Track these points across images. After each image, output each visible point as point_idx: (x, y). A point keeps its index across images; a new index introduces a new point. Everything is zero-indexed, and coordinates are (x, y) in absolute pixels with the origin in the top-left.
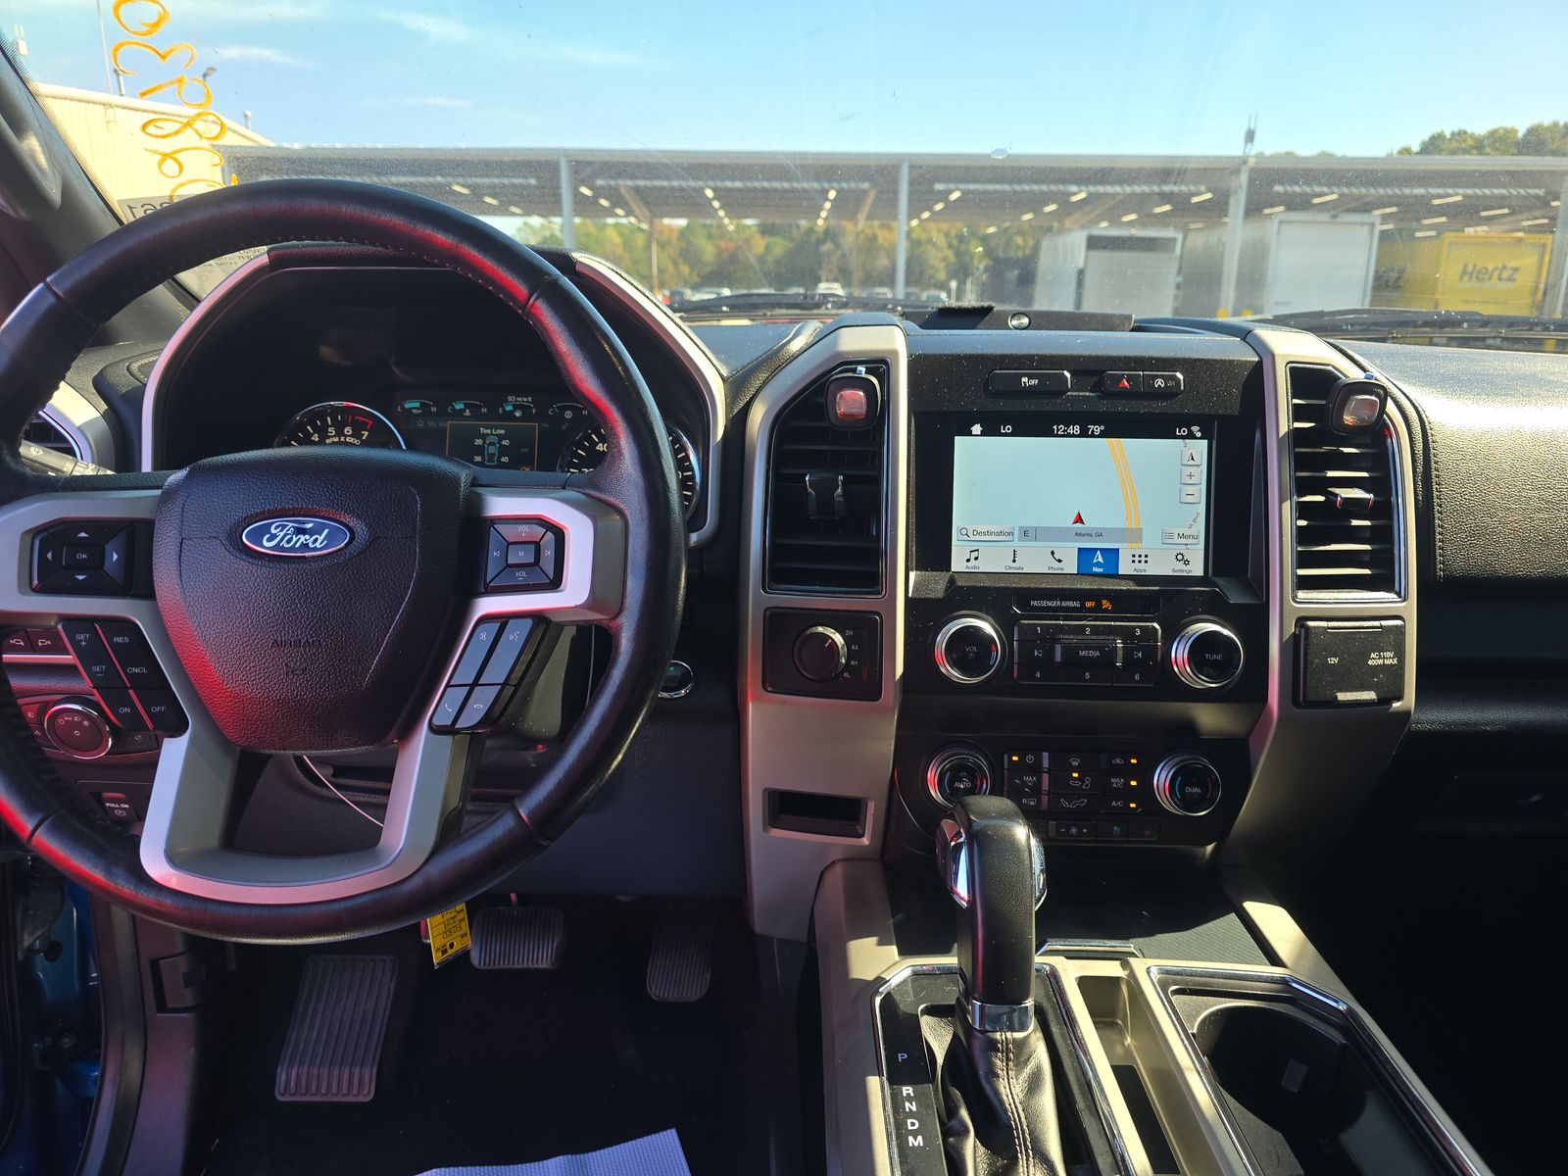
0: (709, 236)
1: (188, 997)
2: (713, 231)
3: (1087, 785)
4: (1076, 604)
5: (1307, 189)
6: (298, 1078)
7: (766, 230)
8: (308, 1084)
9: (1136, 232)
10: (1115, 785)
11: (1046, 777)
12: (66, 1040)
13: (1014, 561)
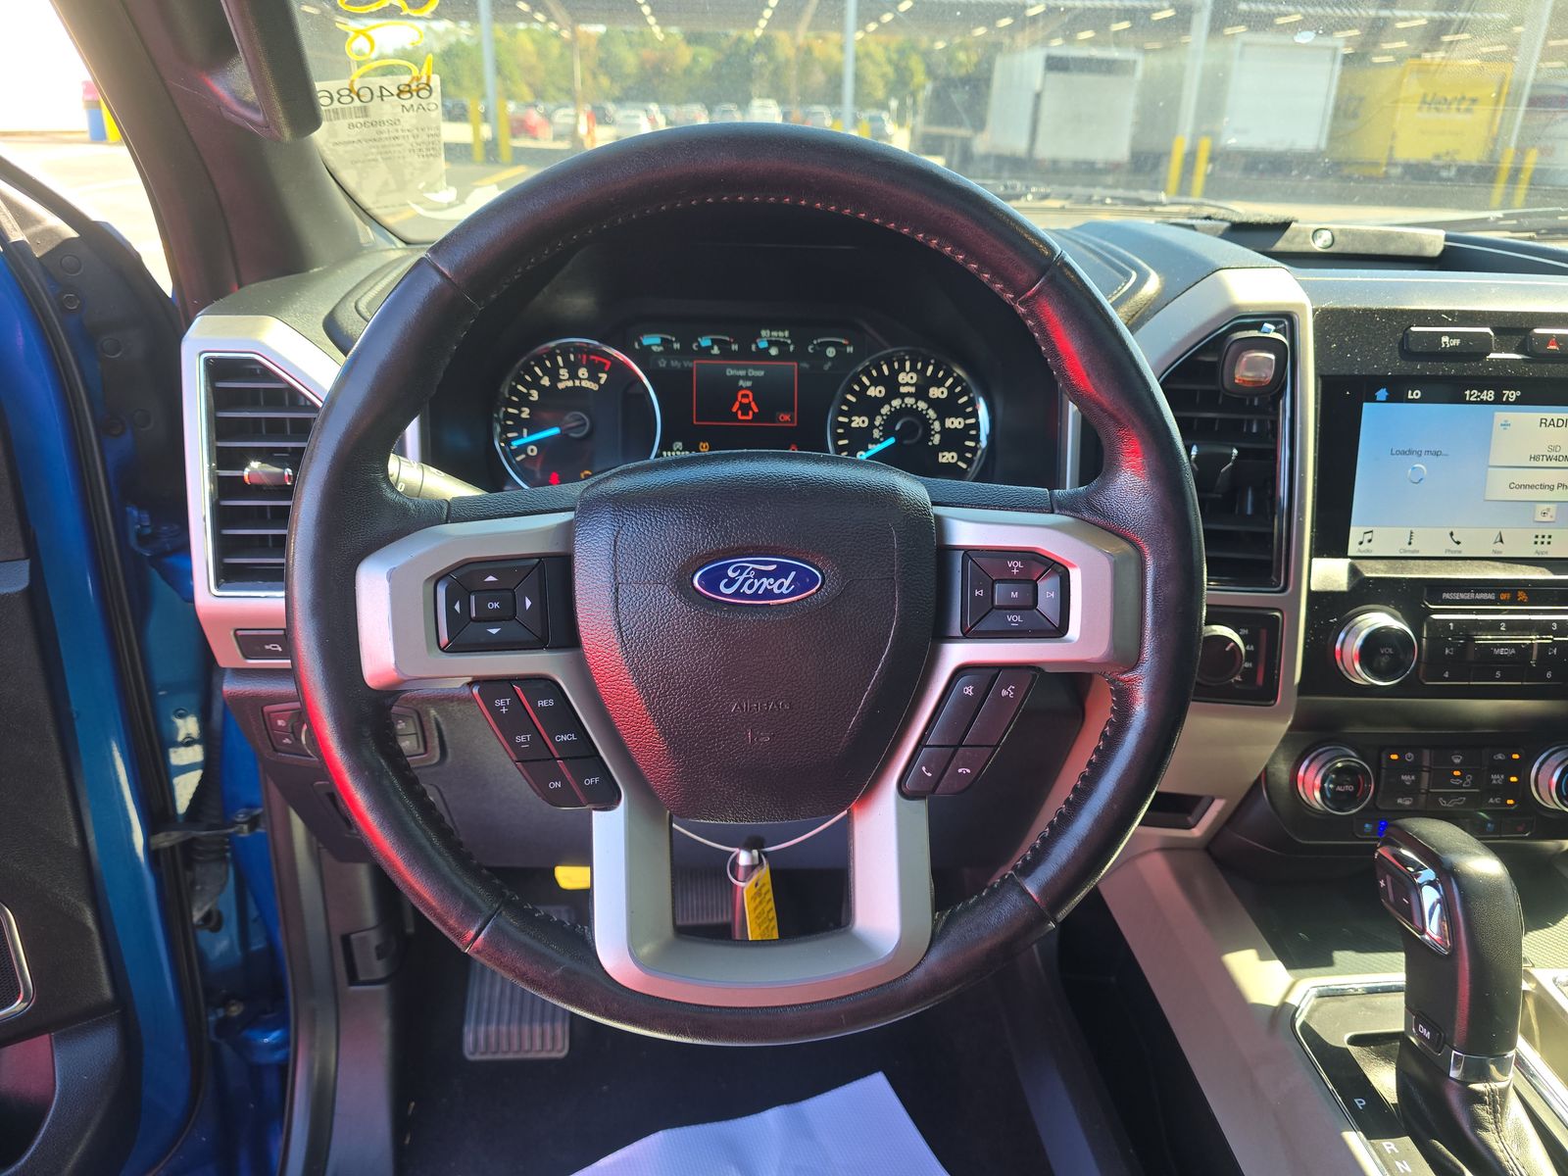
0: (631, 44)
1: (379, 969)
2: (636, 38)
3: (1467, 783)
4: (1491, 596)
5: (1272, 8)
6: (487, 1037)
7: (693, 39)
8: (498, 1044)
9: (1096, 53)
10: (1494, 782)
11: (1425, 776)
12: (233, 1008)
13: (1410, 543)
